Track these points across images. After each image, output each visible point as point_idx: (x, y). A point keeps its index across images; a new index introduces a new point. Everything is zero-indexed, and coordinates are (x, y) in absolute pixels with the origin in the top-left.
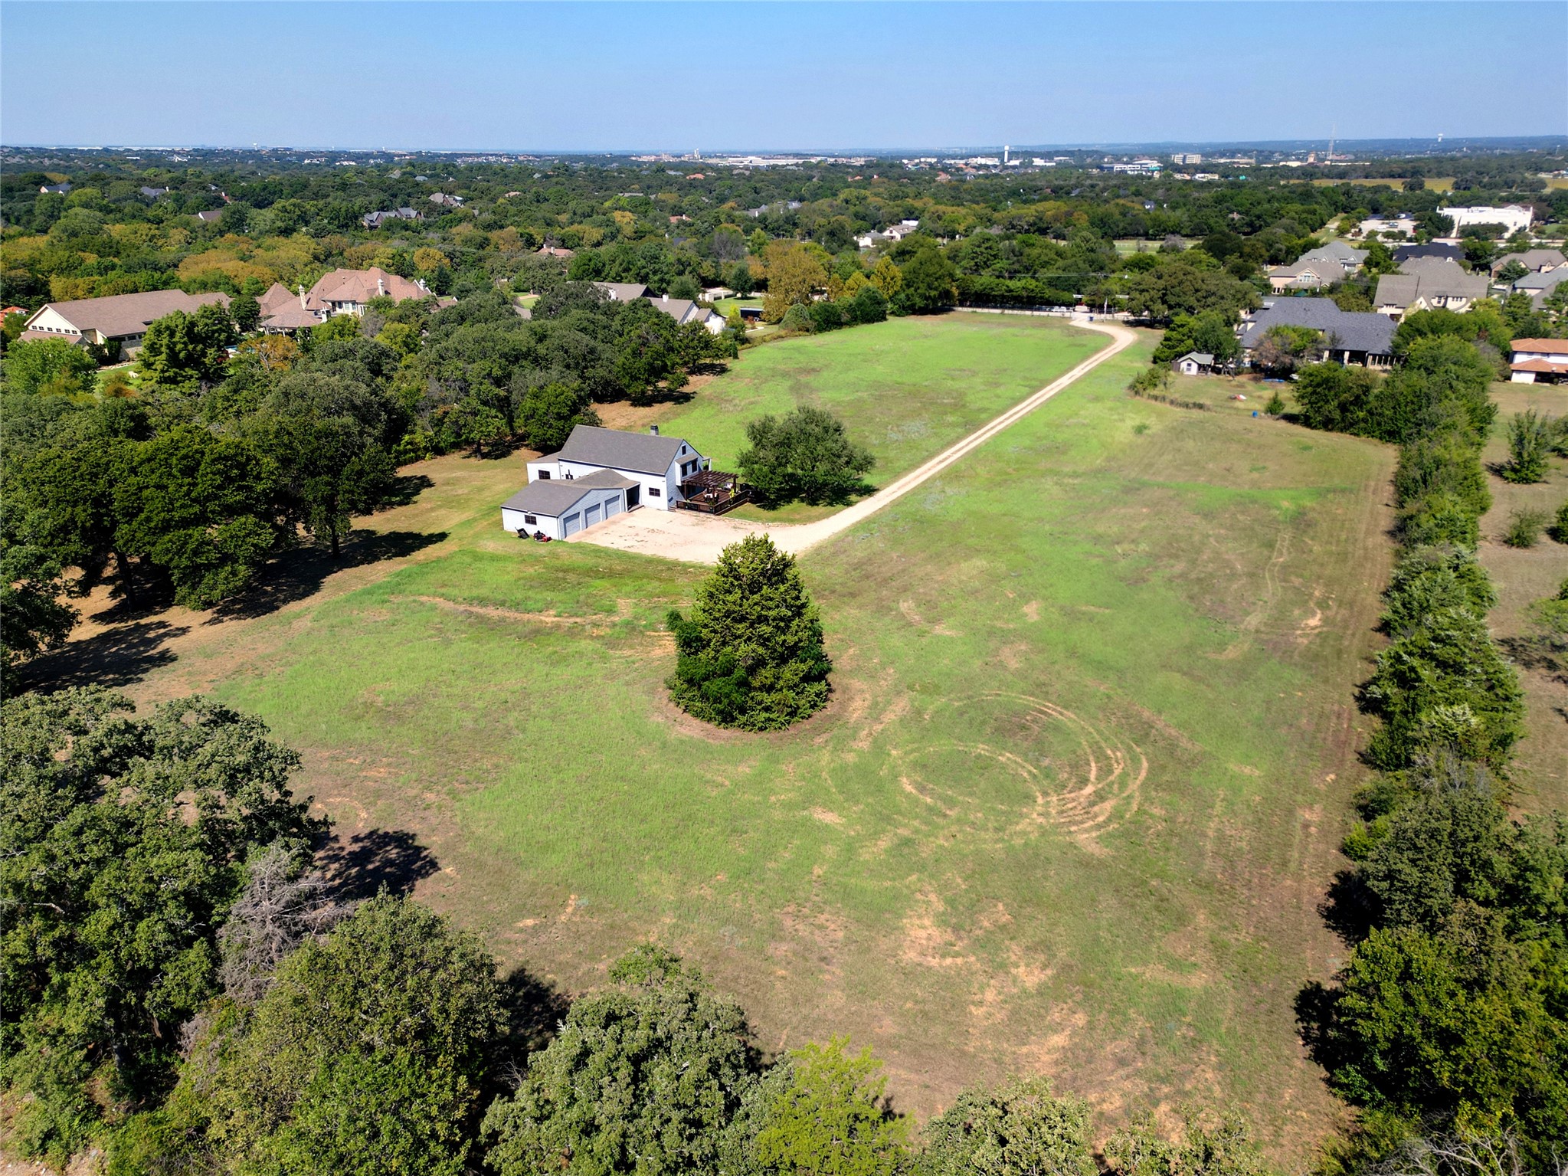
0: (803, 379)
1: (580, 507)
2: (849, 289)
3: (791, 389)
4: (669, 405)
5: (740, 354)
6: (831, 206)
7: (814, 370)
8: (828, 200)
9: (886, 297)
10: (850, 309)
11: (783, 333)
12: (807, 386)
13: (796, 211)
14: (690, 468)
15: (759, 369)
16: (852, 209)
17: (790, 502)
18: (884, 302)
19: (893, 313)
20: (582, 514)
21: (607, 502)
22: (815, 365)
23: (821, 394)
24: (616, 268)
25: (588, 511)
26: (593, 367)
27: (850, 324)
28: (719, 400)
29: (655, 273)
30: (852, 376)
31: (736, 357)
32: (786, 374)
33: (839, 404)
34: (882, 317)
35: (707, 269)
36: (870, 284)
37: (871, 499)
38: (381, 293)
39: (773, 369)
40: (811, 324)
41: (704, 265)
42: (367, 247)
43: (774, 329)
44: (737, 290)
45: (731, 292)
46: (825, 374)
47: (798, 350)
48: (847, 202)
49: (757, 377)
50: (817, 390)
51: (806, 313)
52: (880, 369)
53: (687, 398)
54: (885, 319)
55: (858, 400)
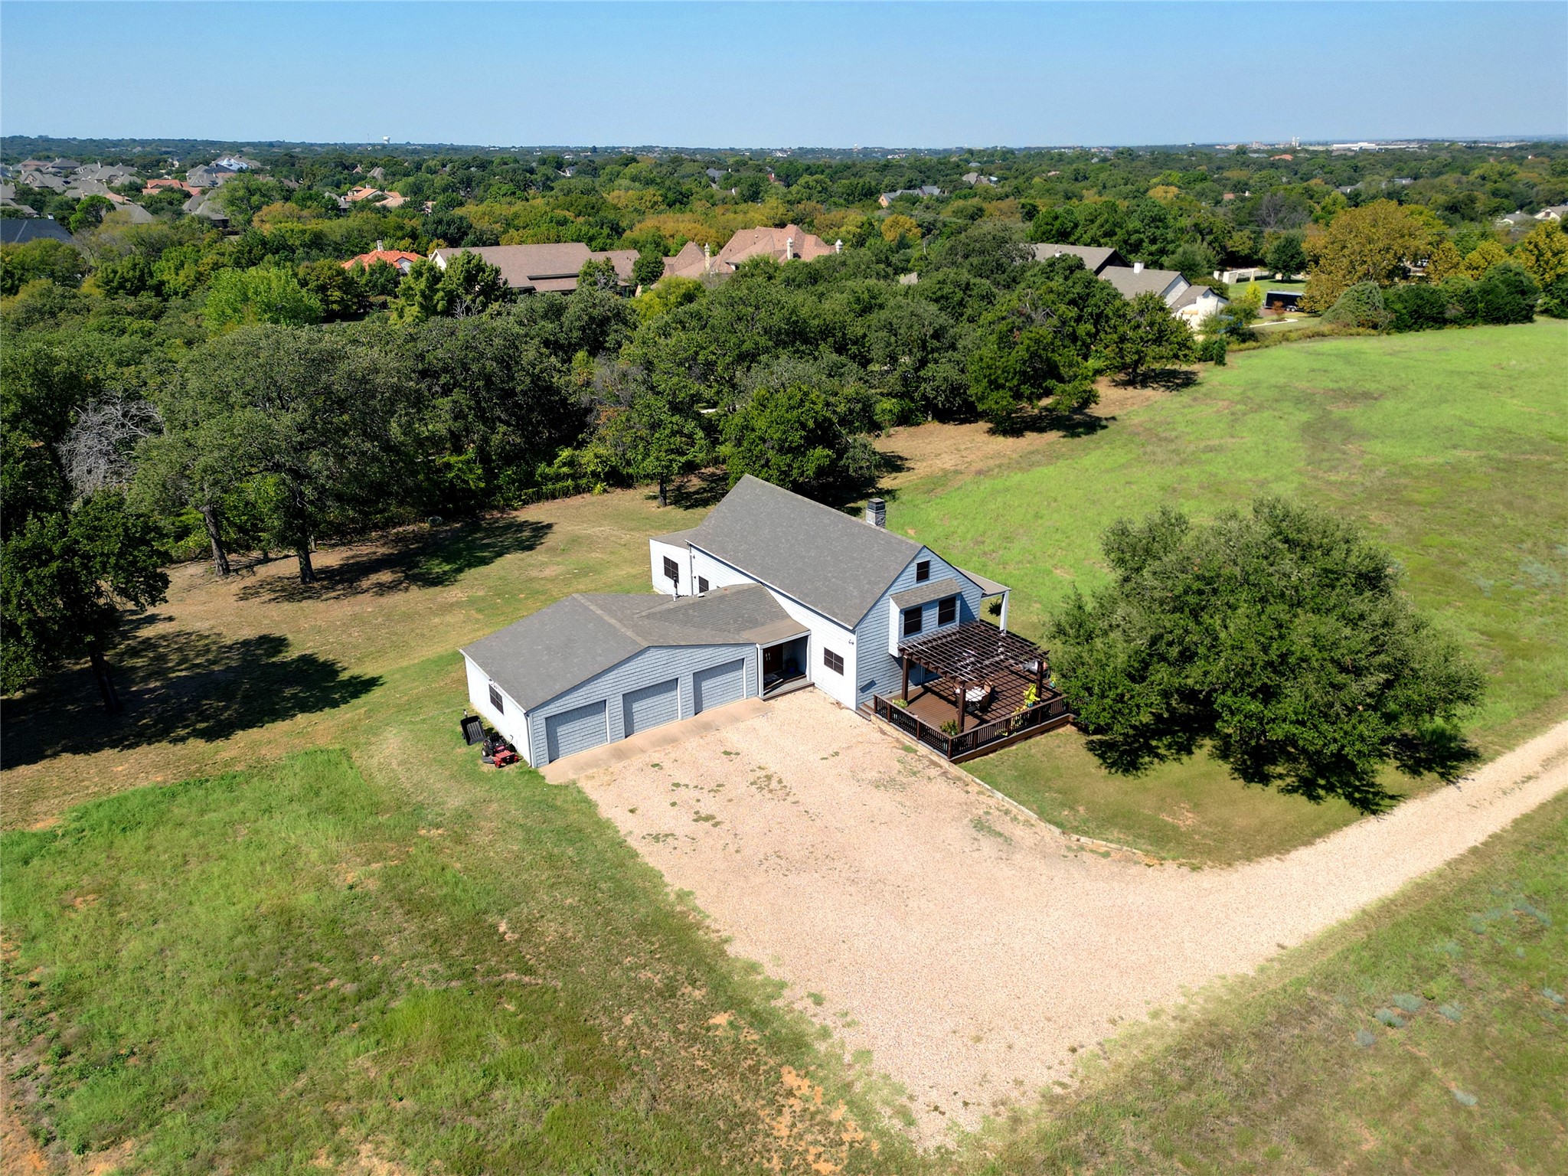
0: (1338, 411)
1: (609, 688)
2: (1470, 267)
3: (1306, 428)
4: (1053, 436)
5: (1227, 358)
6: (1459, 182)
7: (1367, 396)
8: (1457, 175)
9: (1537, 283)
10: (1467, 297)
11: (1326, 328)
12: (1342, 426)
13: (1404, 187)
14: (931, 618)
15: (1256, 385)
16: (1489, 186)
17: (1185, 749)
18: (1534, 291)
19: (1547, 312)
20: (615, 706)
21: (699, 677)
22: (1371, 386)
23: (1366, 445)
24: (1094, 230)
25: (630, 698)
26: (936, 362)
27: (1458, 322)
28: (1153, 436)
29: (1153, 241)
30: (1448, 414)
31: (1220, 361)
32: (1304, 399)
33: (1406, 471)
34: (1525, 316)
35: (1239, 242)
36: (1511, 262)
37: (1447, 794)
38: (789, 255)
39: (1281, 388)
40: (1384, 316)
41: (1236, 236)
42: (836, 214)
43: (1312, 323)
44: (1276, 269)
45: (1266, 273)
46: (1388, 404)
47: (1346, 358)
48: (1484, 178)
49: (1243, 402)
50: (1364, 436)
51: (1379, 297)
52: (1514, 404)
53: (1093, 426)
54: (1530, 320)
55: (1454, 468)
